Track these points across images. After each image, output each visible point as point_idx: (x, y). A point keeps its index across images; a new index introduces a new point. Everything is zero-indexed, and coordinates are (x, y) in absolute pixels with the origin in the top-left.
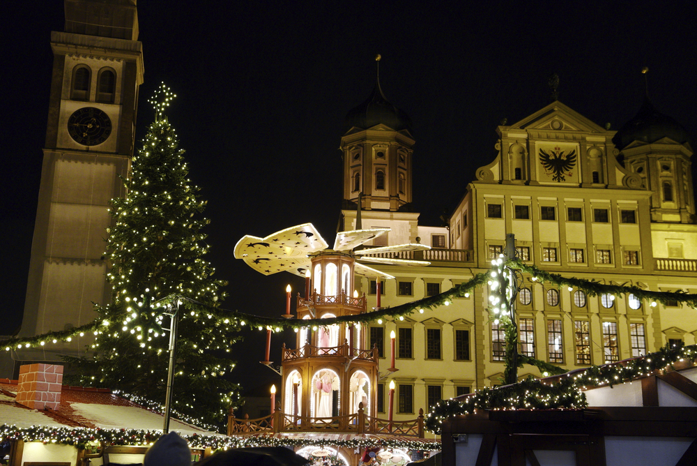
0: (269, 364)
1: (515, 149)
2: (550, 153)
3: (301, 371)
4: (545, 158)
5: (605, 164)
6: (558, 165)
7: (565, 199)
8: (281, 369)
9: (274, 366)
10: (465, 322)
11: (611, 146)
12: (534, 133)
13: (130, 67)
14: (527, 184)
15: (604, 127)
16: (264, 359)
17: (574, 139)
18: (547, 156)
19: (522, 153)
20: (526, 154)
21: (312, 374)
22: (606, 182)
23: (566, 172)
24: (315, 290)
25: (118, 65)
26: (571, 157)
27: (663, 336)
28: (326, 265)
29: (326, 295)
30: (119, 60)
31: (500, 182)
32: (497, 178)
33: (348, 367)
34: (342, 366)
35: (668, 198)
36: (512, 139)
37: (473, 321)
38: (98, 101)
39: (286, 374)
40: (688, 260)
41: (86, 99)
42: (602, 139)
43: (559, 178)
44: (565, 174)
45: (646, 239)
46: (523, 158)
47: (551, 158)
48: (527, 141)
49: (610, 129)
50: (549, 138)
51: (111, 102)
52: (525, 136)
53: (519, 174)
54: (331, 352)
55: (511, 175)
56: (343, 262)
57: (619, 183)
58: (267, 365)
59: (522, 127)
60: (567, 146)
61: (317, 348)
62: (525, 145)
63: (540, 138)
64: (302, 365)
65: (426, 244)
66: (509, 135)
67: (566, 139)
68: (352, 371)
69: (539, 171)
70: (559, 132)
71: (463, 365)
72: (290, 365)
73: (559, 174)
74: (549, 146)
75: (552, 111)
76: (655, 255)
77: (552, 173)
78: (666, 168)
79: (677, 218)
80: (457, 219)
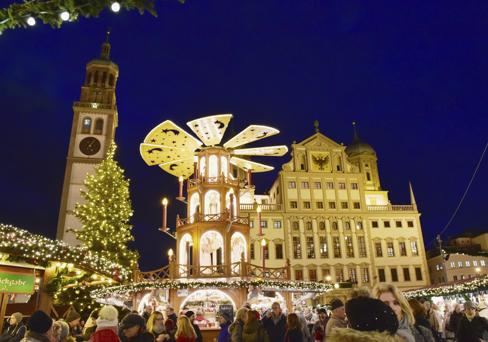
0: (166, 230)
1: (300, 155)
2: (316, 157)
3: (191, 234)
4: (315, 159)
5: (342, 162)
6: (321, 162)
7: (325, 179)
8: (176, 234)
9: (170, 231)
10: (280, 240)
11: (344, 154)
12: (308, 147)
13: (111, 117)
14: (307, 171)
15: (340, 144)
16: (162, 226)
17: (327, 150)
18: (316, 158)
19: (304, 157)
20: (306, 157)
21: (201, 235)
22: (343, 170)
23: (324, 166)
24: (201, 173)
25: (105, 117)
26: (326, 159)
27: (373, 241)
28: (209, 157)
29: (210, 177)
30: (105, 114)
31: (294, 171)
32: (292, 169)
33: (229, 229)
34: (224, 228)
35: (369, 179)
36: (298, 150)
37: (284, 239)
38: (95, 134)
39: (180, 238)
40: (379, 206)
41: (89, 133)
42: (340, 151)
43: (321, 168)
44: (324, 167)
45: (362, 196)
46: (304, 159)
47: (317, 159)
48: (306, 151)
49: (343, 146)
50: (315, 150)
51: (101, 134)
52: (305, 149)
53: (302, 167)
54: (215, 218)
55: (299, 167)
56: (222, 155)
57: (349, 171)
58: (165, 231)
59: (303, 145)
60: (324, 154)
61: (204, 215)
62: (305, 153)
63: (311, 150)
64: (193, 229)
65: (259, 202)
66: (297, 149)
67: (323, 150)
68: (232, 231)
69: (312, 165)
70: (319, 147)
71: (279, 261)
72: (183, 231)
73: (321, 167)
74: (316, 154)
75: (316, 137)
76: (367, 204)
77: (318, 166)
78: (367, 166)
79: (373, 188)
80: (273, 190)
